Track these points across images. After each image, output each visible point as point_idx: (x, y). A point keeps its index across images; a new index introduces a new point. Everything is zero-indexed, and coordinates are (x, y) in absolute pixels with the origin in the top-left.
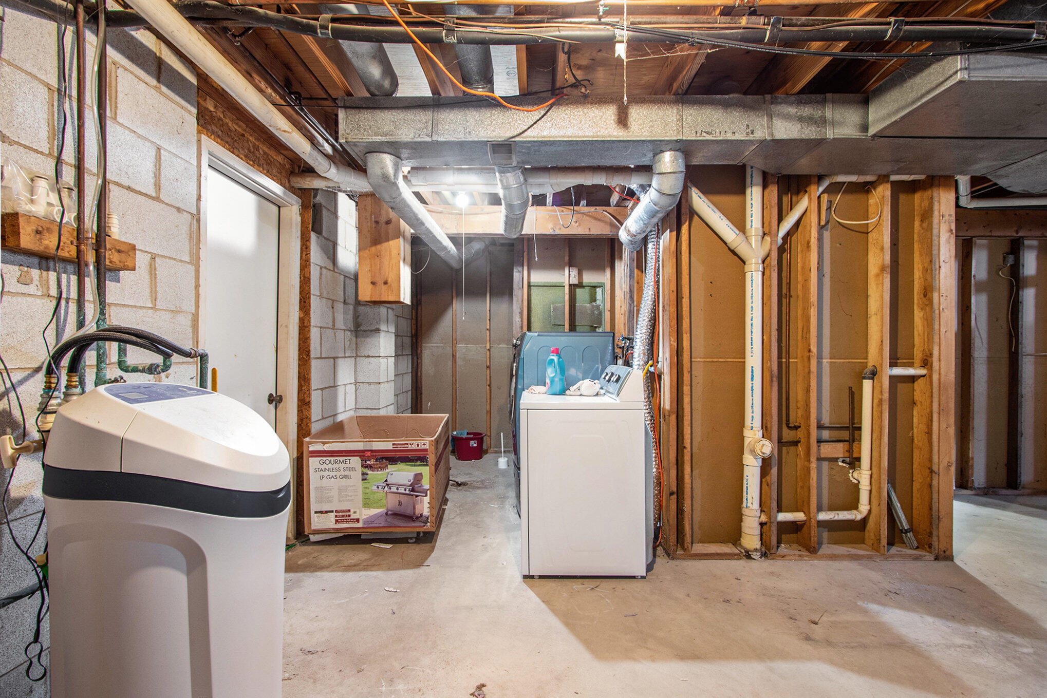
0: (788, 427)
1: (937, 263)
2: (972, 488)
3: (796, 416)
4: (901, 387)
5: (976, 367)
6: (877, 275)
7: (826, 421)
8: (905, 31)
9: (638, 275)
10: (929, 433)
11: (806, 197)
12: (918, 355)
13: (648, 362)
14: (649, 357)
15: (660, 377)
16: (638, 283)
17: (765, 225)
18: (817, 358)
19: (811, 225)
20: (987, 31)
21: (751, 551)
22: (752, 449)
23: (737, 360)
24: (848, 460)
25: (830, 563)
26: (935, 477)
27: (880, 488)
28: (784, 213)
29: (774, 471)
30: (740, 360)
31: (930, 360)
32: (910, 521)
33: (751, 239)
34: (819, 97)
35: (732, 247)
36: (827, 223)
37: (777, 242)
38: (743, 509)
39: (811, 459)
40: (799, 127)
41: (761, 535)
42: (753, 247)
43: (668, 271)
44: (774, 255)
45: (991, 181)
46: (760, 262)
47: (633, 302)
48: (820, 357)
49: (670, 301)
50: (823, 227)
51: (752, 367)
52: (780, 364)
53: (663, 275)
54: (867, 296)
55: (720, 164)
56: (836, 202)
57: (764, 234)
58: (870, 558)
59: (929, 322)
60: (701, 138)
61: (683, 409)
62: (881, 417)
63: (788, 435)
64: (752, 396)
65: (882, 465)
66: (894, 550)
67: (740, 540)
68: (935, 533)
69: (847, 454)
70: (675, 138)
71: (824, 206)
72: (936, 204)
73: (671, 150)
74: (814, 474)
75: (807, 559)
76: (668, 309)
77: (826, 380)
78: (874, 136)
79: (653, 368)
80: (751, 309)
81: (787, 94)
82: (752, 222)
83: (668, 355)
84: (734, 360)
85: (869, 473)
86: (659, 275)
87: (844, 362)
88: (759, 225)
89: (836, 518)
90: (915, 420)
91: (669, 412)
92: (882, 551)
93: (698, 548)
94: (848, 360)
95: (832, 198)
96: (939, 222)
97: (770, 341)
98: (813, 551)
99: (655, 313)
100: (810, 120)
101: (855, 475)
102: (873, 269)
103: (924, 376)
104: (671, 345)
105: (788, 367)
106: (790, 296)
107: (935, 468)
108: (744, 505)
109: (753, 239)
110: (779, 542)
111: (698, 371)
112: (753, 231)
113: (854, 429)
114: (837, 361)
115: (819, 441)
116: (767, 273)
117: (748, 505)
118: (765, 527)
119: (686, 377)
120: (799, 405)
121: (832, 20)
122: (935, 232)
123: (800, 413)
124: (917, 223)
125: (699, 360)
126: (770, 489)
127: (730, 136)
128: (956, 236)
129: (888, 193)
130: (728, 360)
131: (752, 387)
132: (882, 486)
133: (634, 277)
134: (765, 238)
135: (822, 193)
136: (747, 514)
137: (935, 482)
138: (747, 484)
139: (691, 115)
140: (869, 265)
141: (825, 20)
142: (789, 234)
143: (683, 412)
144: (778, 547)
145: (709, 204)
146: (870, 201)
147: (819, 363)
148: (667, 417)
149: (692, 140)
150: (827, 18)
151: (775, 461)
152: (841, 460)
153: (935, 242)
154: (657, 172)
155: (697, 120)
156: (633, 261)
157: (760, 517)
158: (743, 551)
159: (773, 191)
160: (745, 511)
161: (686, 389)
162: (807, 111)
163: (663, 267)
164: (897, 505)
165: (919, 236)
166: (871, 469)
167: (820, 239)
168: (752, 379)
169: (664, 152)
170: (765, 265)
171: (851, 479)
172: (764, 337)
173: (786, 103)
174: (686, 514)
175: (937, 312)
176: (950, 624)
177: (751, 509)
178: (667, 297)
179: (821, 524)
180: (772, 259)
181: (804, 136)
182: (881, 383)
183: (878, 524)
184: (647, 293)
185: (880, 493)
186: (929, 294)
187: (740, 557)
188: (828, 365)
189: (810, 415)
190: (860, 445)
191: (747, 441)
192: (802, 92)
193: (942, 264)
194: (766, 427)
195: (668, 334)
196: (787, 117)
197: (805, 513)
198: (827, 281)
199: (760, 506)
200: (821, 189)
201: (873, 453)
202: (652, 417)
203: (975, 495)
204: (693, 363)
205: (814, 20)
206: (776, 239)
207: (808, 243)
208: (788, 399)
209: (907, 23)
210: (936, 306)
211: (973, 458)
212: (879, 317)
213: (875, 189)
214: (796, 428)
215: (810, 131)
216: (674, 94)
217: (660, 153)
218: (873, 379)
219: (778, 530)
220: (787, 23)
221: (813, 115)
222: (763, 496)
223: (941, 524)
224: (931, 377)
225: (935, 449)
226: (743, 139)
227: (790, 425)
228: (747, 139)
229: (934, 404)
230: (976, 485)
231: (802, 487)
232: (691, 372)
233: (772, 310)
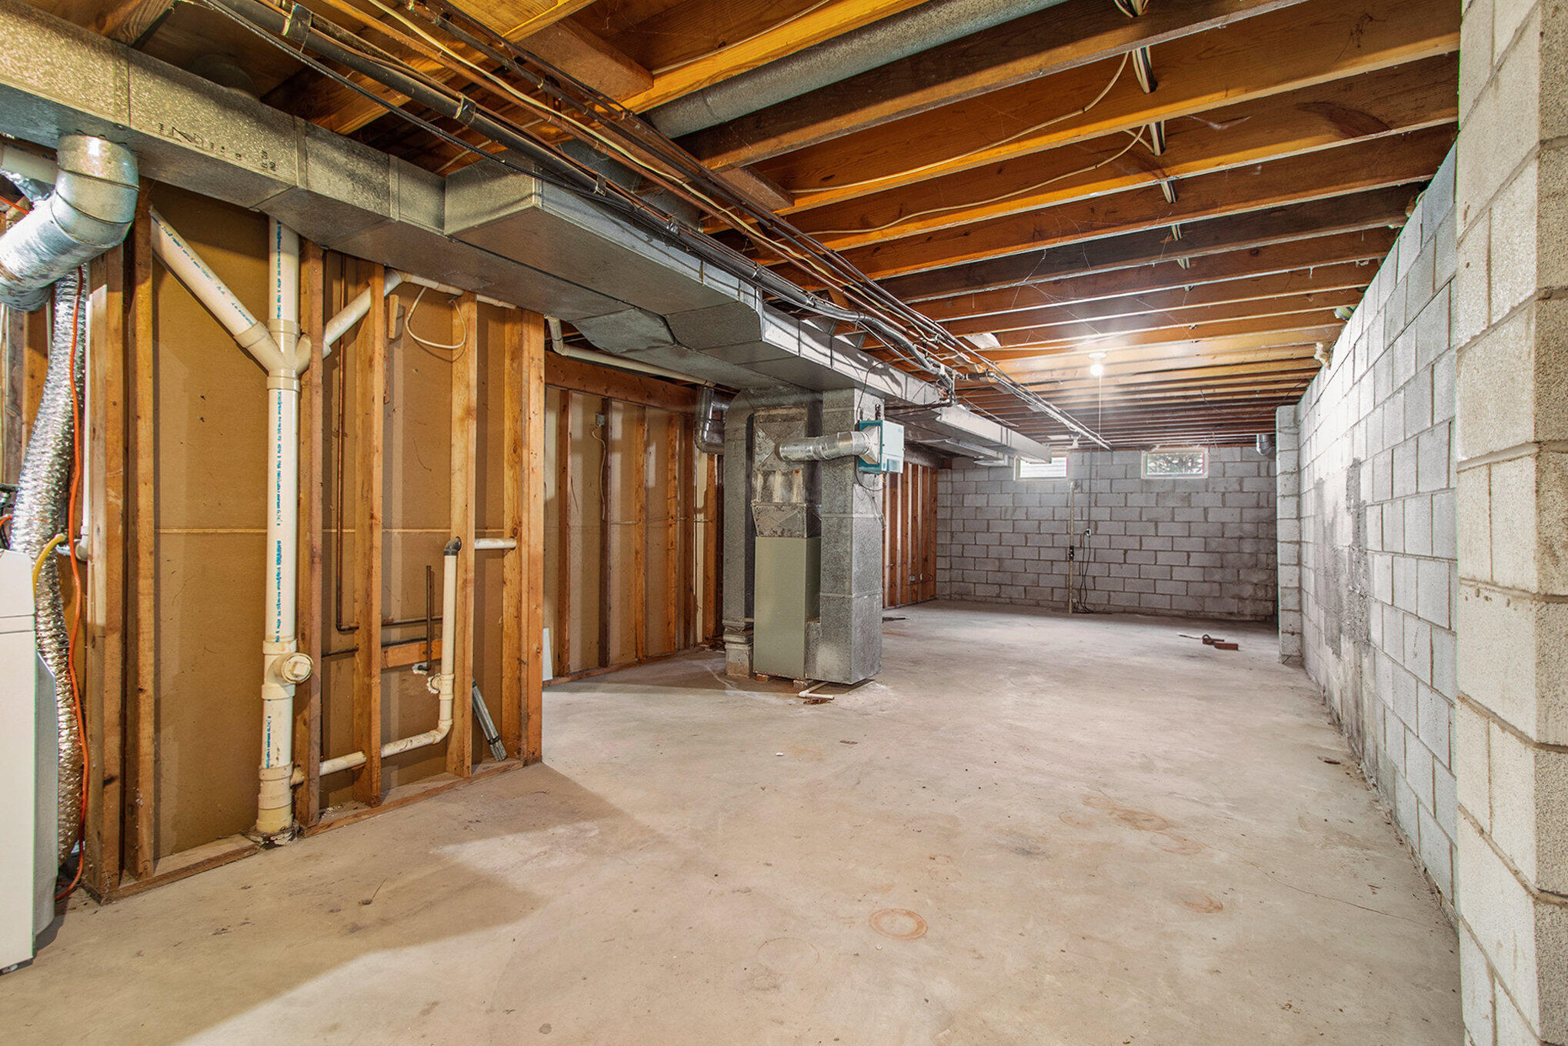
0: (340, 630)
1: (527, 414)
2: (568, 675)
3: (351, 613)
4: (489, 562)
5: (572, 536)
6: (462, 420)
7: (396, 615)
8: (477, 119)
9: (32, 361)
10: (518, 617)
11: (368, 292)
12: (508, 524)
13: (52, 537)
14: (56, 527)
15: (83, 563)
16: (33, 377)
17: (302, 320)
18: (384, 527)
19: (374, 336)
20: (556, 161)
21: (274, 835)
22: (278, 672)
23: (252, 531)
24: (425, 665)
25: (399, 811)
26: (524, 668)
27: (464, 693)
28: (335, 308)
29: (316, 700)
30: (258, 531)
31: (519, 529)
32: (499, 726)
33: (279, 337)
34: (381, 155)
35: (244, 345)
36: (399, 337)
37: (322, 350)
38: (263, 772)
39: (373, 672)
40: (351, 187)
41: (294, 804)
42: (282, 350)
43: (106, 363)
44: (317, 370)
45: (577, 331)
46: (294, 376)
47: (20, 414)
48: (387, 525)
49: (107, 421)
50: (392, 342)
51: (279, 542)
52: (326, 538)
53: (93, 370)
54: (451, 446)
55: (216, 197)
56: (412, 311)
57: (302, 334)
58: (451, 787)
59: (519, 482)
60: (171, 141)
61: (137, 621)
62: (465, 604)
63: (338, 641)
64: (279, 588)
65: (466, 665)
66: (480, 769)
67: (255, 823)
68: (524, 735)
69: (424, 658)
70: (111, 119)
71: (394, 313)
72: (526, 343)
73: (102, 136)
74: (377, 694)
75: (366, 816)
76: (102, 436)
77: (397, 558)
78: (451, 237)
79: (67, 548)
80: (277, 450)
81: (332, 131)
82: (279, 309)
83: (101, 522)
84: (248, 531)
85: (452, 676)
86: (83, 368)
87: (421, 533)
88: (293, 318)
89: (409, 747)
90: (505, 603)
91: (103, 629)
92: (466, 775)
93: (170, 863)
94: (425, 530)
95: (405, 303)
96: (529, 366)
97: (311, 501)
98: (375, 803)
99: (72, 441)
100: (366, 183)
101: (435, 683)
102: (457, 411)
103: (513, 549)
104: (108, 504)
105: (340, 540)
106: (344, 435)
107: (524, 658)
108: (264, 765)
109: (282, 338)
110: (323, 805)
111: (174, 553)
112: (282, 325)
113: (432, 621)
114: (411, 531)
115: (385, 645)
116: (306, 393)
117: (271, 763)
118: (300, 790)
119: (145, 563)
120: (356, 597)
121: (386, 56)
122: (525, 375)
123: (358, 607)
124: (507, 361)
125: (175, 531)
126: (309, 728)
127: (230, 158)
128: (546, 384)
129: (474, 316)
130: (236, 531)
131: (279, 574)
132: (466, 691)
133: (21, 364)
134: (302, 339)
135: (391, 293)
136: (269, 778)
137: (524, 675)
138: (269, 730)
139: (149, 91)
140: (454, 404)
141: (376, 51)
142: (341, 342)
143: (137, 627)
144: (322, 814)
145: (198, 260)
146: (454, 321)
147: (387, 536)
148: (98, 640)
149: (151, 137)
150: (380, 50)
151: (316, 686)
152: (417, 666)
153: (525, 389)
154: (68, 169)
155: (164, 105)
156: (22, 329)
157: (291, 777)
158: (260, 839)
159: (315, 271)
160: (265, 774)
161: (145, 584)
162: (362, 168)
163: (92, 353)
164: (484, 711)
165: (509, 378)
166: (454, 672)
167: (389, 358)
168: (279, 562)
169: (86, 135)
170: (303, 382)
171: (430, 689)
172: (301, 495)
173: (331, 143)
174: (141, 811)
175: (526, 472)
176: (530, 835)
177: (276, 768)
178: (100, 413)
179: (386, 761)
180: (315, 374)
181: (356, 203)
182: (466, 558)
183: (462, 741)
184: (53, 400)
185: (463, 700)
186: (519, 450)
187: (254, 852)
188: (399, 537)
189: (371, 609)
190: (441, 641)
191: (269, 661)
192: (353, 136)
193: (532, 416)
194: (303, 634)
195: (102, 483)
196: (332, 165)
197: (364, 752)
198: (398, 418)
199: (293, 759)
200: (390, 287)
201: (457, 651)
202: (62, 643)
203: (572, 681)
204: (162, 538)
205: (362, 43)
206: (320, 344)
207: (371, 360)
208: (339, 588)
209: (478, 110)
210: (525, 465)
211: (569, 641)
212: (464, 474)
213: (459, 306)
214: (352, 630)
215: (367, 198)
216: (108, 37)
217: (75, 134)
218: (456, 554)
219: (321, 787)
220: (319, 24)
221: (371, 177)
222: (298, 743)
223: (530, 723)
224: (520, 549)
225: (524, 635)
226: (257, 171)
227: (343, 627)
228: (263, 173)
229: (523, 581)
230: (572, 670)
231: (361, 715)
232: (156, 553)
233: (313, 454)
